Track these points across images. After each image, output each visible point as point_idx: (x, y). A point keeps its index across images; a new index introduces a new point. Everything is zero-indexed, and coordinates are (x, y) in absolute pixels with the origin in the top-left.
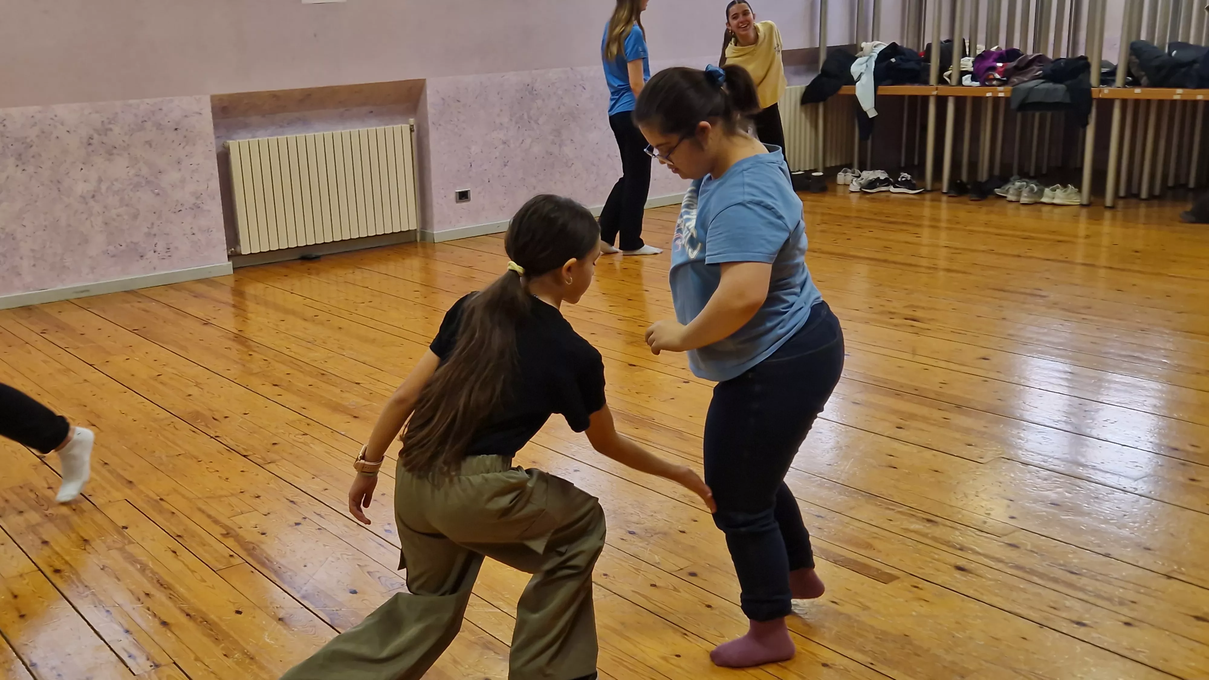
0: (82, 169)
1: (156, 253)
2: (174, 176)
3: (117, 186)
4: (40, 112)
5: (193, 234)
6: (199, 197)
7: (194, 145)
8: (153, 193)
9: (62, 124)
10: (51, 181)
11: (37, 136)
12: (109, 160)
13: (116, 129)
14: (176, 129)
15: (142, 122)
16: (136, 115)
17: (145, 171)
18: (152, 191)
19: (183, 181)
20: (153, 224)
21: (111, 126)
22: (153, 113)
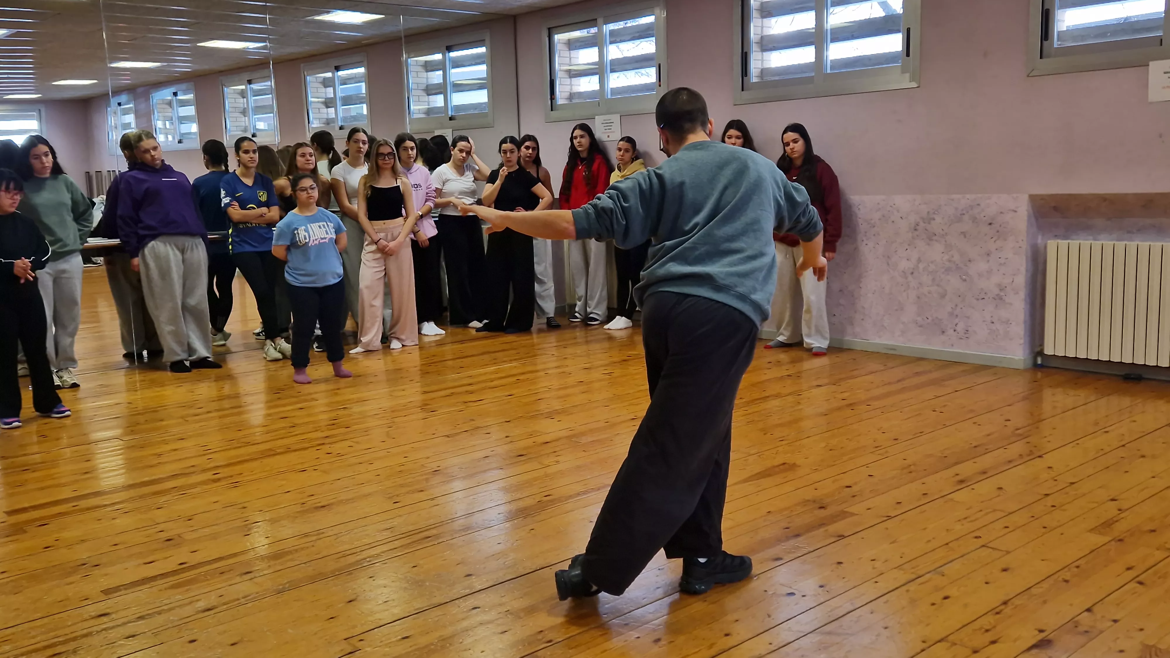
0: (907, 249)
1: (956, 333)
2: (982, 266)
3: (932, 267)
4: (884, 200)
5: (993, 323)
6: (1003, 289)
7: (1005, 240)
8: (961, 278)
9: (898, 211)
10: (884, 256)
11: (880, 219)
12: (929, 244)
13: (938, 219)
14: (990, 224)
15: (961, 215)
16: (956, 209)
17: (957, 258)
18: (960, 276)
19: (990, 272)
20: (956, 305)
21: (935, 216)
22: (972, 207)
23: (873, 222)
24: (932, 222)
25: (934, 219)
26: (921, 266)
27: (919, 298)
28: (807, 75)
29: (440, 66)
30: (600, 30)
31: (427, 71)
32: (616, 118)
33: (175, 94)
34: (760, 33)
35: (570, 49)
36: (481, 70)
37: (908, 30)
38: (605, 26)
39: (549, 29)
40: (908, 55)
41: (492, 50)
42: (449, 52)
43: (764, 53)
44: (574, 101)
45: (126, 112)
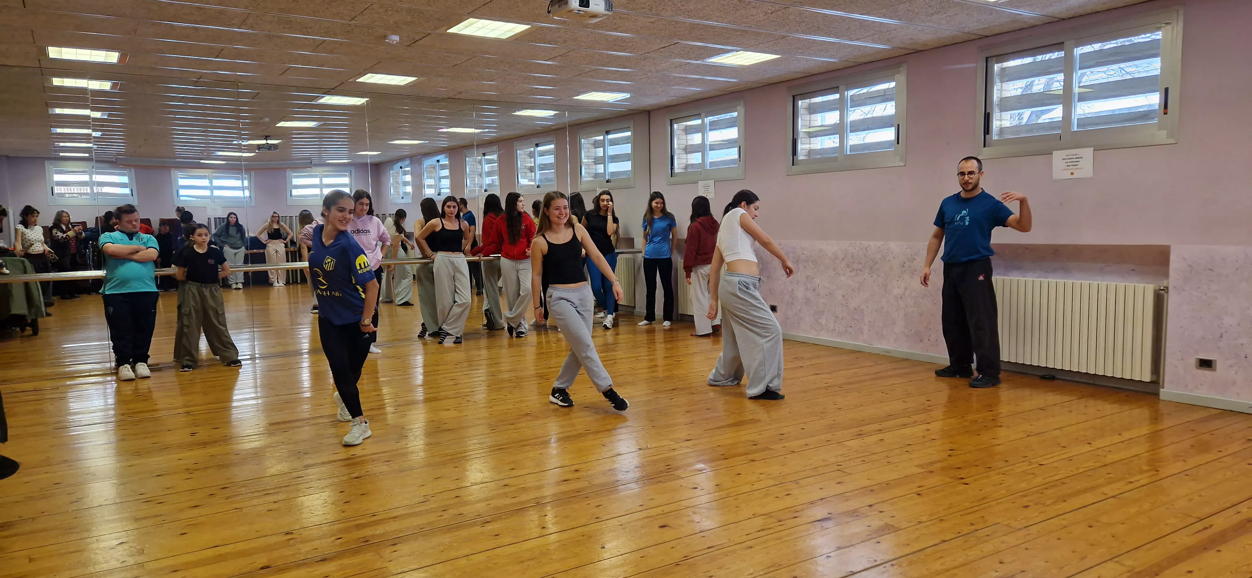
0: (898, 280)
1: (929, 341)
3: (914, 294)
8: (933, 302)
10: (883, 285)
11: (880, 258)
12: (912, 277)
23: (876, 260)
24: (914, 261)
25: (915, 259)
26: (907, 293)
27: (905, 315)
28: (834, 155)
29: (601, 144)
30: (703, 121)
31: (595, 148)
32: (711, 183)
33: (438, 161)
34: (808, 125)
35: (686, 134)
36: (627, 148)
37: (898, 126)
38: (706, 119)
39: (671, 120)
40: (898, 143)
41: (634, 134)
42: (608, 135)
43: (811, 139)
44: (688, 170)
45: (405, 173)
